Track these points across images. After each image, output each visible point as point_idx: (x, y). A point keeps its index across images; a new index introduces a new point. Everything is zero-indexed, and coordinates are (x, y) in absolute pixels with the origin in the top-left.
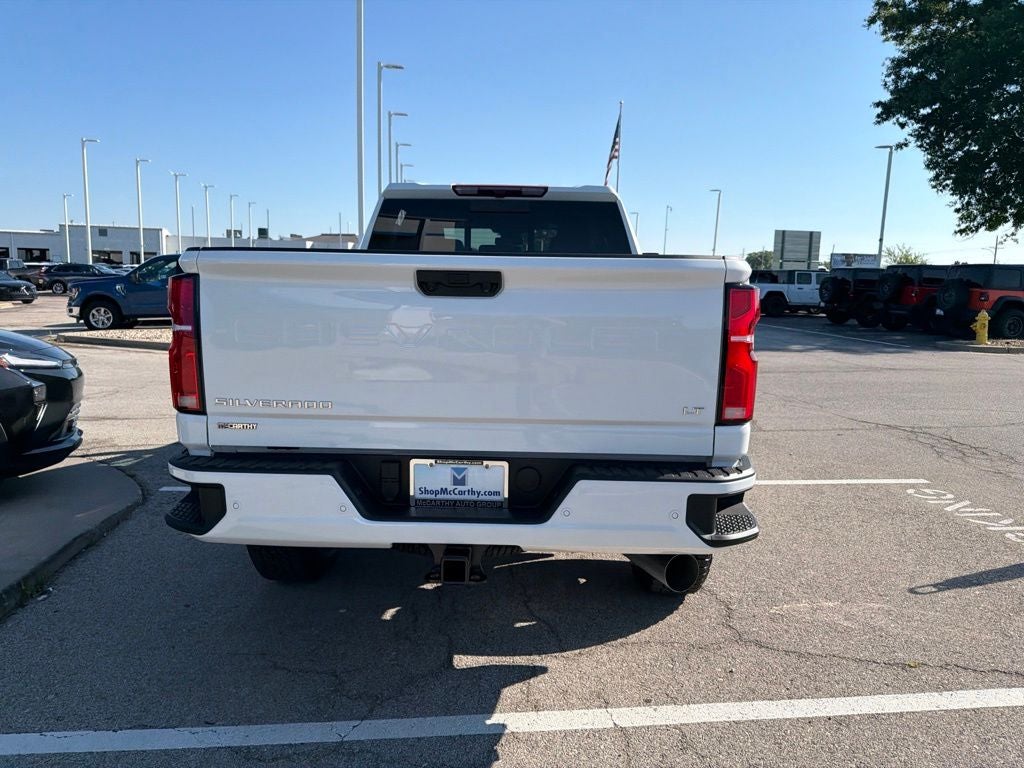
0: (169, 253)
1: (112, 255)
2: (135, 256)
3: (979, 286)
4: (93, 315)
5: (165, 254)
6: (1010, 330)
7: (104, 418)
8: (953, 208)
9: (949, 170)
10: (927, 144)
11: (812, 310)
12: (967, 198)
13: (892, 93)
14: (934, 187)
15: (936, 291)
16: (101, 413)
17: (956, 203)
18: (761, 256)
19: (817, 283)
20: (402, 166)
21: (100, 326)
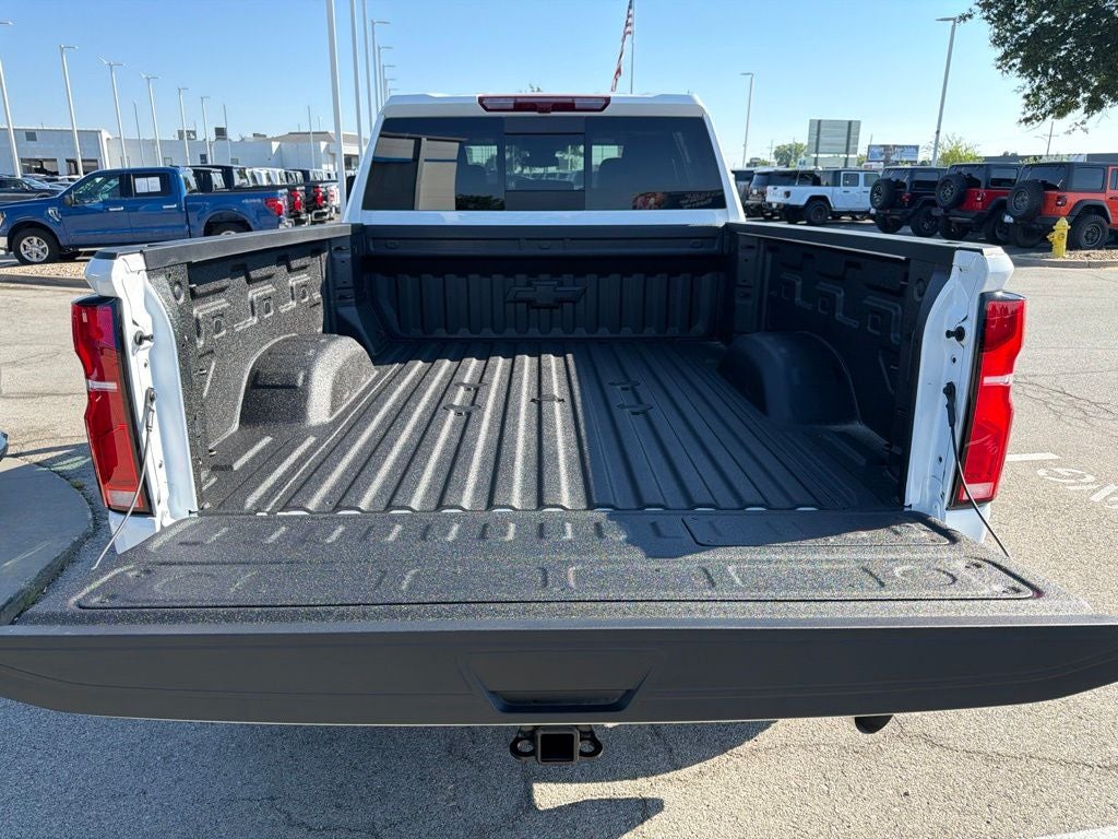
0: (114, 168)
1: (44, 163)
2: (72, 162)
3: (1055, 188)
4: (25, 246)
5: (108, 168)
6: (1087, 240)
7: (43, 395)
8: (1022, 94)
9: (1020, 47)
10: (995, 16)
11: (858, 217)
12: (1038, 81)
14: (1000, 67)
15: (1006, 194)
16: (38, 386)
17: (1024, 87)
18: (790, 150)
19: (866, 185)
20: (379, 49)
21: (35, 259)
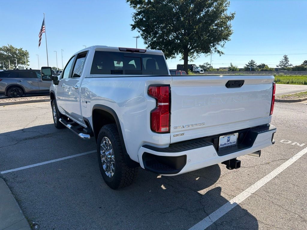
10: (144, 37)
13: (135, 22)
